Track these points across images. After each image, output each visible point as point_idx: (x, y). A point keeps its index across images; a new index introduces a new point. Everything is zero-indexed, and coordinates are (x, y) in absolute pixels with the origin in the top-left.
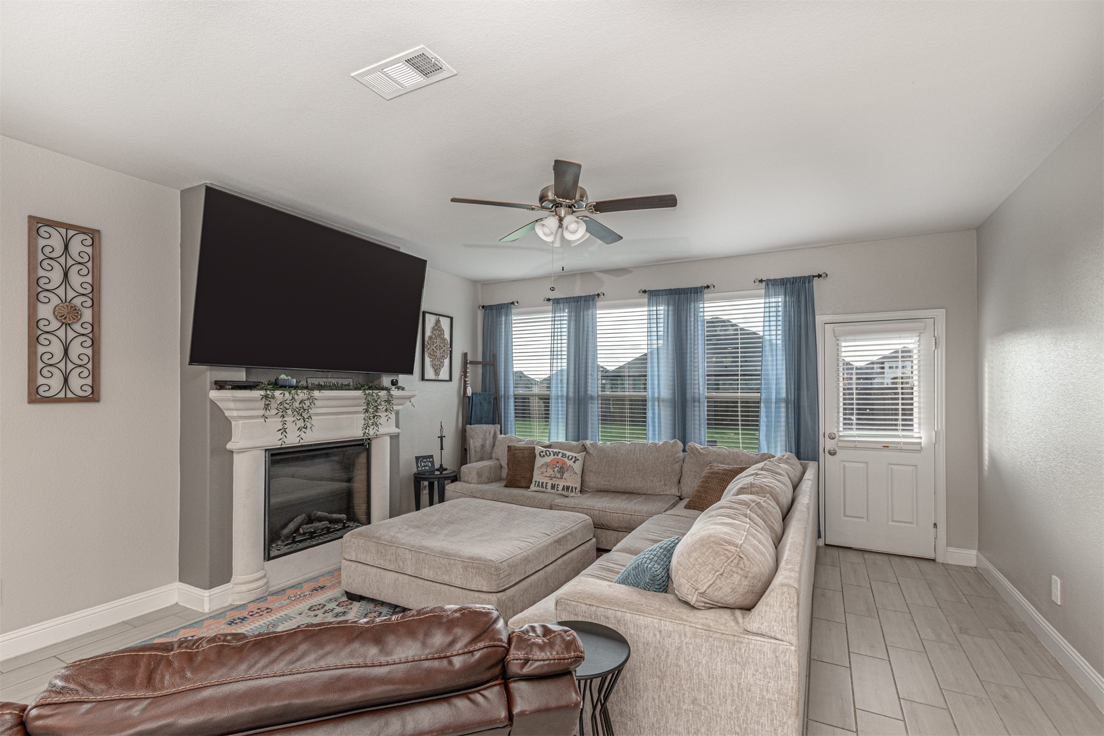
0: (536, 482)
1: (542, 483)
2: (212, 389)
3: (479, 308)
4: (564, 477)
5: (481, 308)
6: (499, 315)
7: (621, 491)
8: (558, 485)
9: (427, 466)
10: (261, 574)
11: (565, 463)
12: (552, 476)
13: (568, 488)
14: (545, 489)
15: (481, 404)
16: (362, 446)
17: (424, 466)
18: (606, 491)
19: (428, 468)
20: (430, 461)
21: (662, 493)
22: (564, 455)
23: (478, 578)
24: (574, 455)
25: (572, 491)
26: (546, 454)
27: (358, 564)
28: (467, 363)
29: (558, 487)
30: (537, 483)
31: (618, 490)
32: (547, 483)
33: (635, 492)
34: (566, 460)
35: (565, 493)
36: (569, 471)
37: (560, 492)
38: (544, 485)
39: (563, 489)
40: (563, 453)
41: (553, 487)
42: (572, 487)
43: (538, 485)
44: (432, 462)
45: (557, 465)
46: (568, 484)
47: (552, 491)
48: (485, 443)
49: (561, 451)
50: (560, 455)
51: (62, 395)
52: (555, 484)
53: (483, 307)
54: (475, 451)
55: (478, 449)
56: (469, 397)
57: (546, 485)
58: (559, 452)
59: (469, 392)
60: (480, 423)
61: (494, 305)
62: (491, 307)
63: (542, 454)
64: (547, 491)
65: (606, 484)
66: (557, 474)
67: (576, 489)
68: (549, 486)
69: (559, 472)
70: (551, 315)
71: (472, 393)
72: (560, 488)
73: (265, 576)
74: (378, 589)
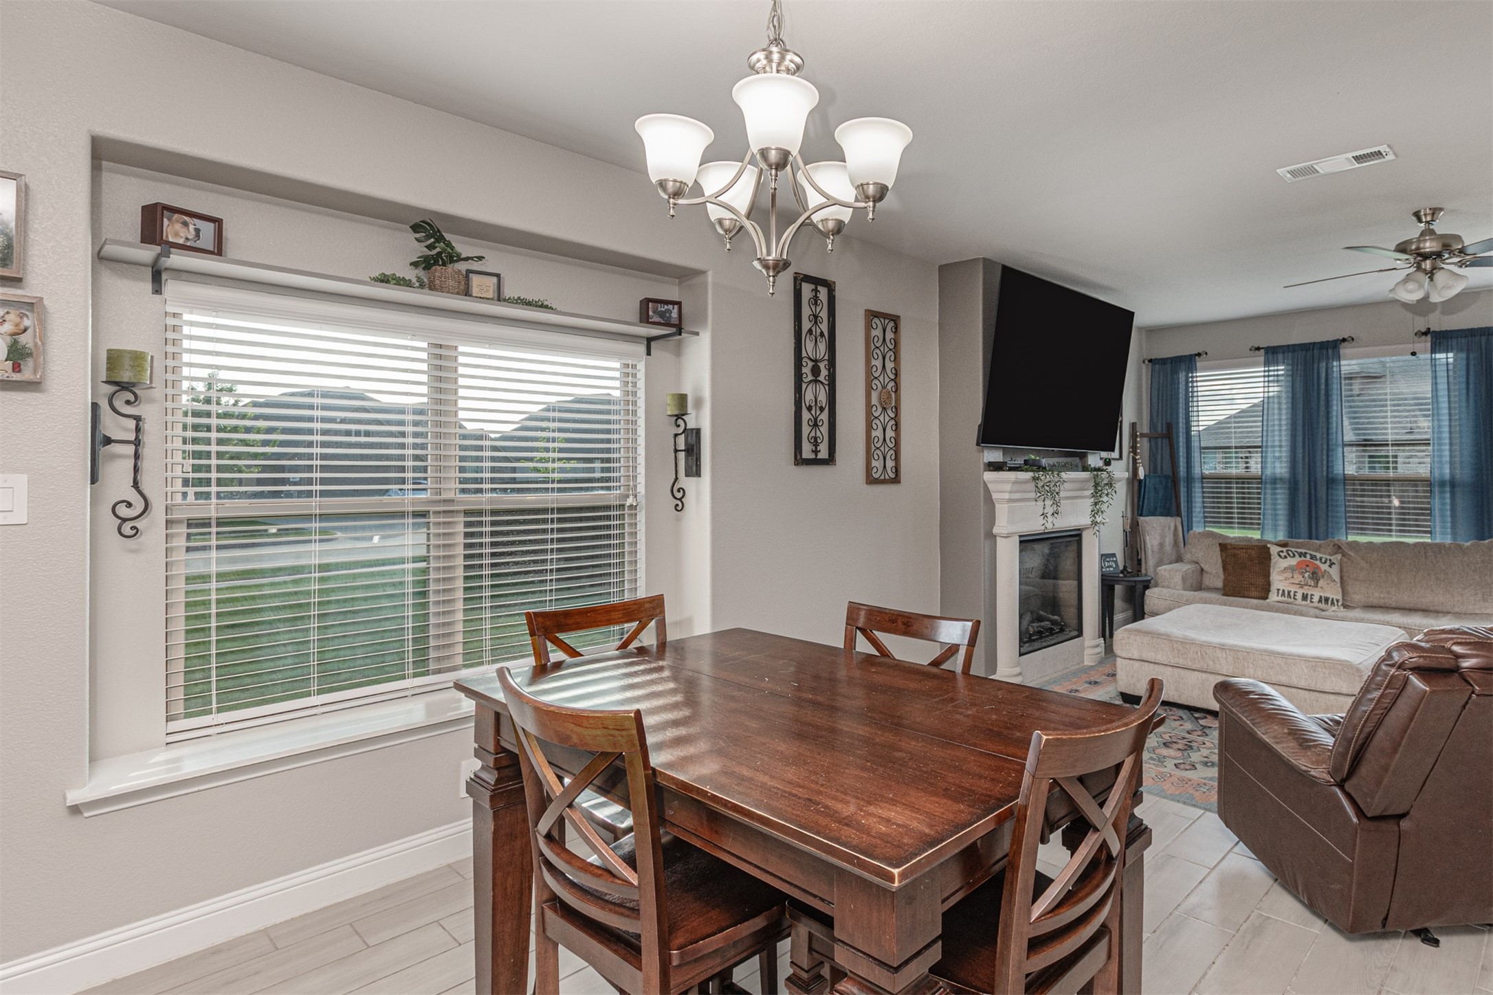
0: (1278, 590)
1: (1289, 592)
2: (985, 471)
3: (1144, 362)
4: (1320, 585)
5: (1147, 362)
6: (1175, 372)
7: (1407, 606)
8: (1312, 595)
9: (1111, 567)
10: (1018, 670)
11: (1318, 568)
12: (1303, 583)
13: (1327, 600)
14: (1292, 600)
15: (1155, 489)
16: (1075, 537)
17: (1108, 567)
18: (1381, 607)
19: (1112, 569)
20: (1113, 561)
21: (1477, 612)
22: (1313, 557)
23: (1333, 679)
24: (1329, 557)
25: (1333, 603)
26: (1289, 554)
27: (1142, 663)
28: (1137, 436)
29: (1311, 598)
30: (1281, 592)
31: (1402, 606)
32: (1295, 592)
33: (1431, 608)
34: (1318, 562)
35: (1322, 605)
36: (1326, 577)
37: (1316, 604)
38: (1292, 594)
39: (1320, 601)
40: (1311, 555)
41: (1305, 597)
42: (1333, 599)
43: (1283, 594)
44: (1116, 562)
45: (1308, 569)
46: (1327, 595)
47: (1304, 603)
48: (1164, 541)
49: (1309, 552)
50: (1308, 556)
51: (882, 477)
52: (1307, 594)
53: (1150, 361)
54: (1153, 551)
55: (1156, 549)
56: (1140, 481)
57: (1295, 595)
58: (1306, 553)
59: (1141, 473)
60: (1153, 514)
61: (1167, 358)
62: (1163, 361)
63: (1282, 554)
64: (1297, 602)
65: (1382, 596)
66: (1309, 581)
67: (1338, 601)
68: (1299, 596)
69: (1312, 578)
70: (1263, 369)
71: (1145, 476)
72: (1316, 599)
73: (1020, 674)
74: (1177, 690)
